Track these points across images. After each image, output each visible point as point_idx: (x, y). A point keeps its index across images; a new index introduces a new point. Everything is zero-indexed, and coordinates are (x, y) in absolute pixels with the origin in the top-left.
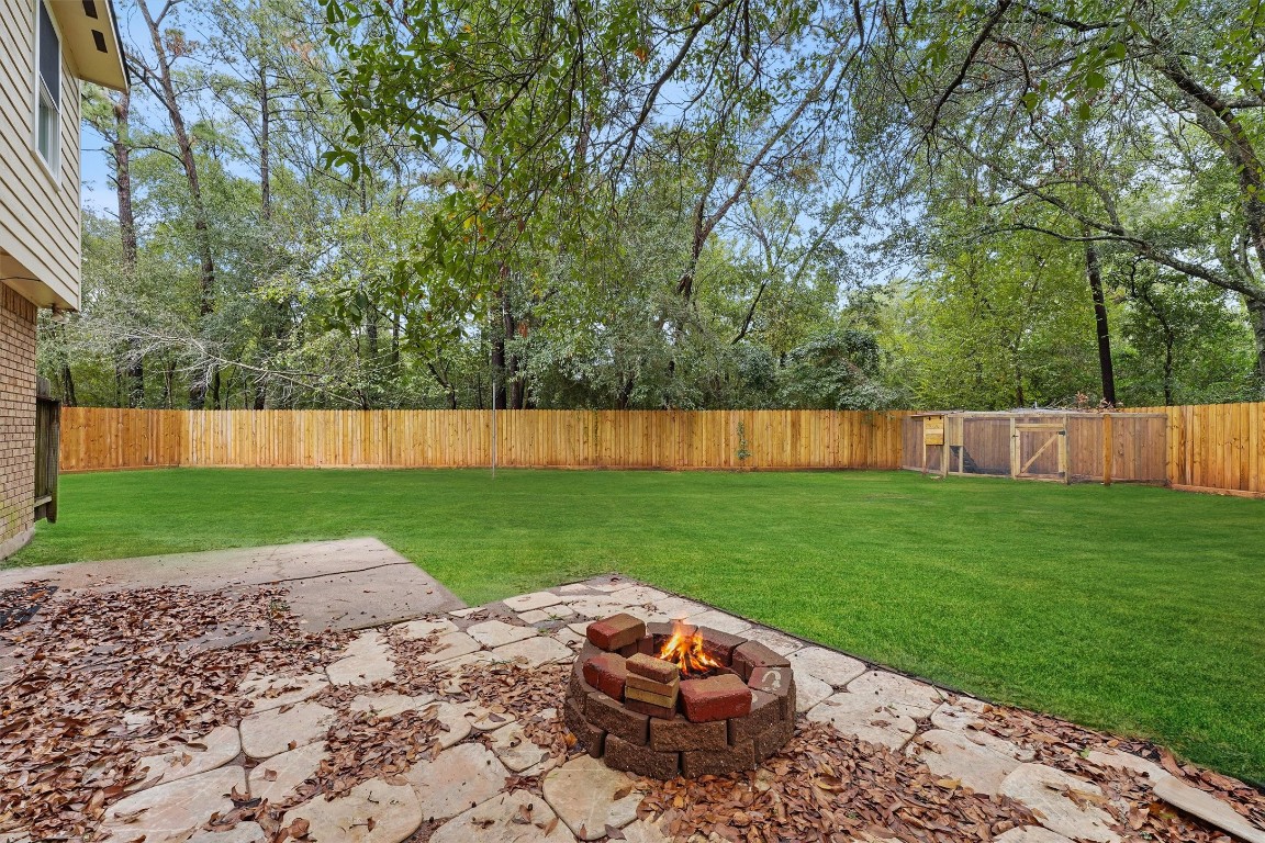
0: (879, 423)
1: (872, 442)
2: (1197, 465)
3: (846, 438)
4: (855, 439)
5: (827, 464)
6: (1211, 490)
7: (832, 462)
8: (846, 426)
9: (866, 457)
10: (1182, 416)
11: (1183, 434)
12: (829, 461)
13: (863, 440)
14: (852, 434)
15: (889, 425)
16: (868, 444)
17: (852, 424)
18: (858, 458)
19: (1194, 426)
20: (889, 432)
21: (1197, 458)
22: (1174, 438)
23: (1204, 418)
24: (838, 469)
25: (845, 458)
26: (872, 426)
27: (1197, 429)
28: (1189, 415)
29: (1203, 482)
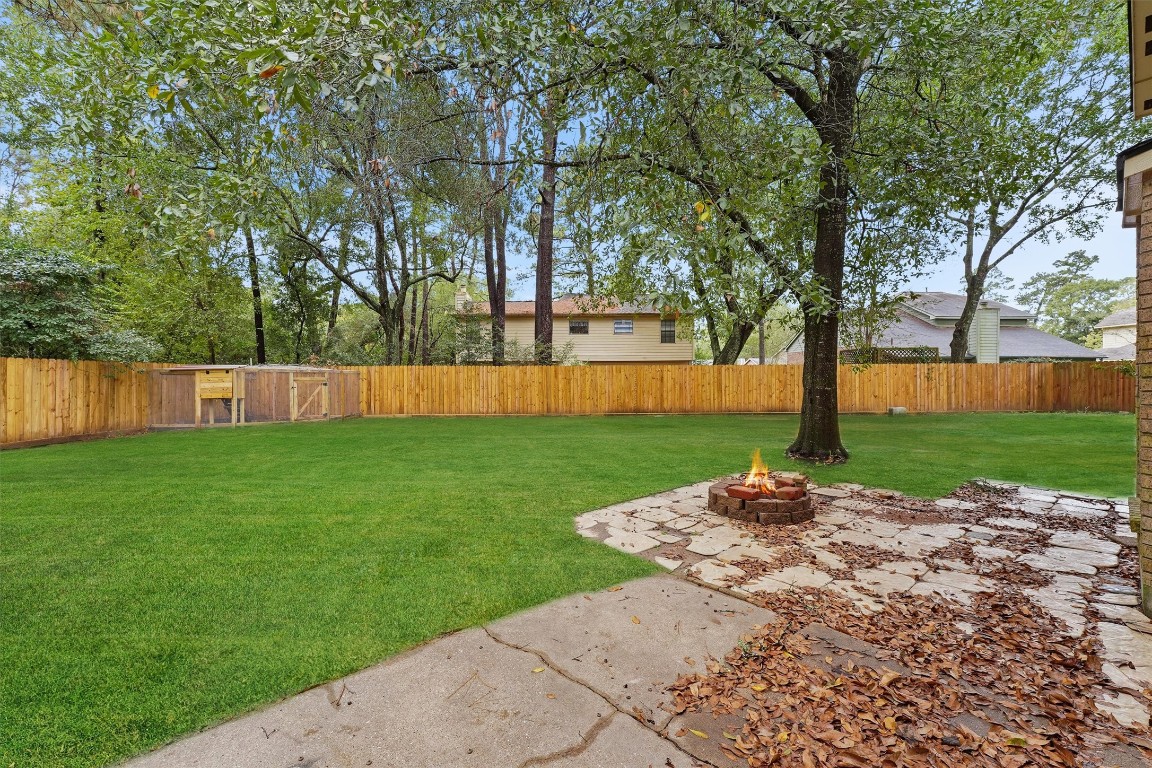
0: (123, 376)
1: (113, 400)
2: (378, 403)
3: (80, 395)
4: (93, 397)
5: (52, 433)
6: (385, 416)
7: (59, 430)
8: (80, 381)
9: (106, 420)
10: (369, 372)
11: (369, 384)
12: (55, 428)
13: (103, 398)
14: (87, 391)
15: (134, 380)
16: (109, 403)
17: (88, 379)
18: (96, 421)
19: (375, 378)
20: (134, 388)
21: (377, 398)
22: (364, 386)
23: (381, 373)
24: (68, 439)
25: (78, 423)
26: (114, 381)
27: (377, 381)
28: (372, 373)
29: (381, 412)
